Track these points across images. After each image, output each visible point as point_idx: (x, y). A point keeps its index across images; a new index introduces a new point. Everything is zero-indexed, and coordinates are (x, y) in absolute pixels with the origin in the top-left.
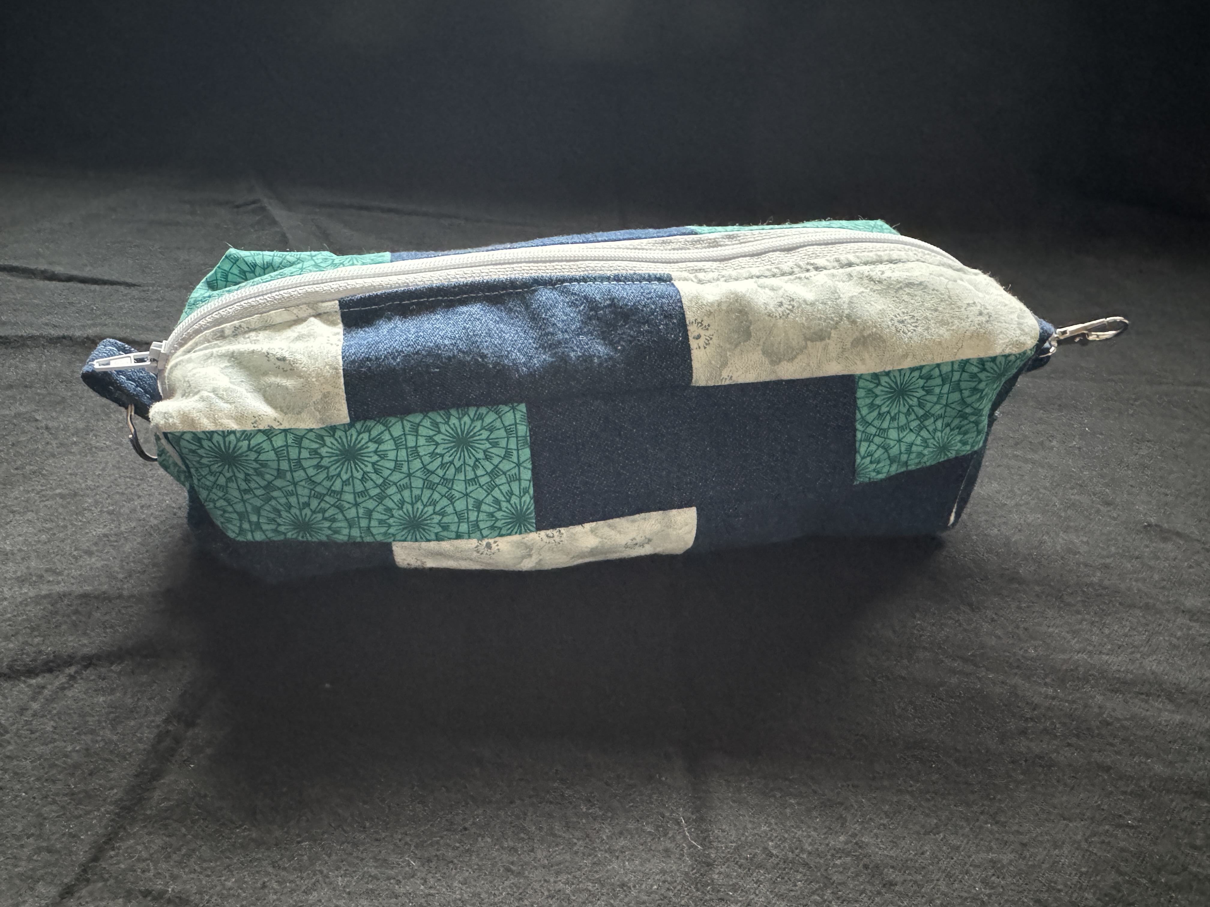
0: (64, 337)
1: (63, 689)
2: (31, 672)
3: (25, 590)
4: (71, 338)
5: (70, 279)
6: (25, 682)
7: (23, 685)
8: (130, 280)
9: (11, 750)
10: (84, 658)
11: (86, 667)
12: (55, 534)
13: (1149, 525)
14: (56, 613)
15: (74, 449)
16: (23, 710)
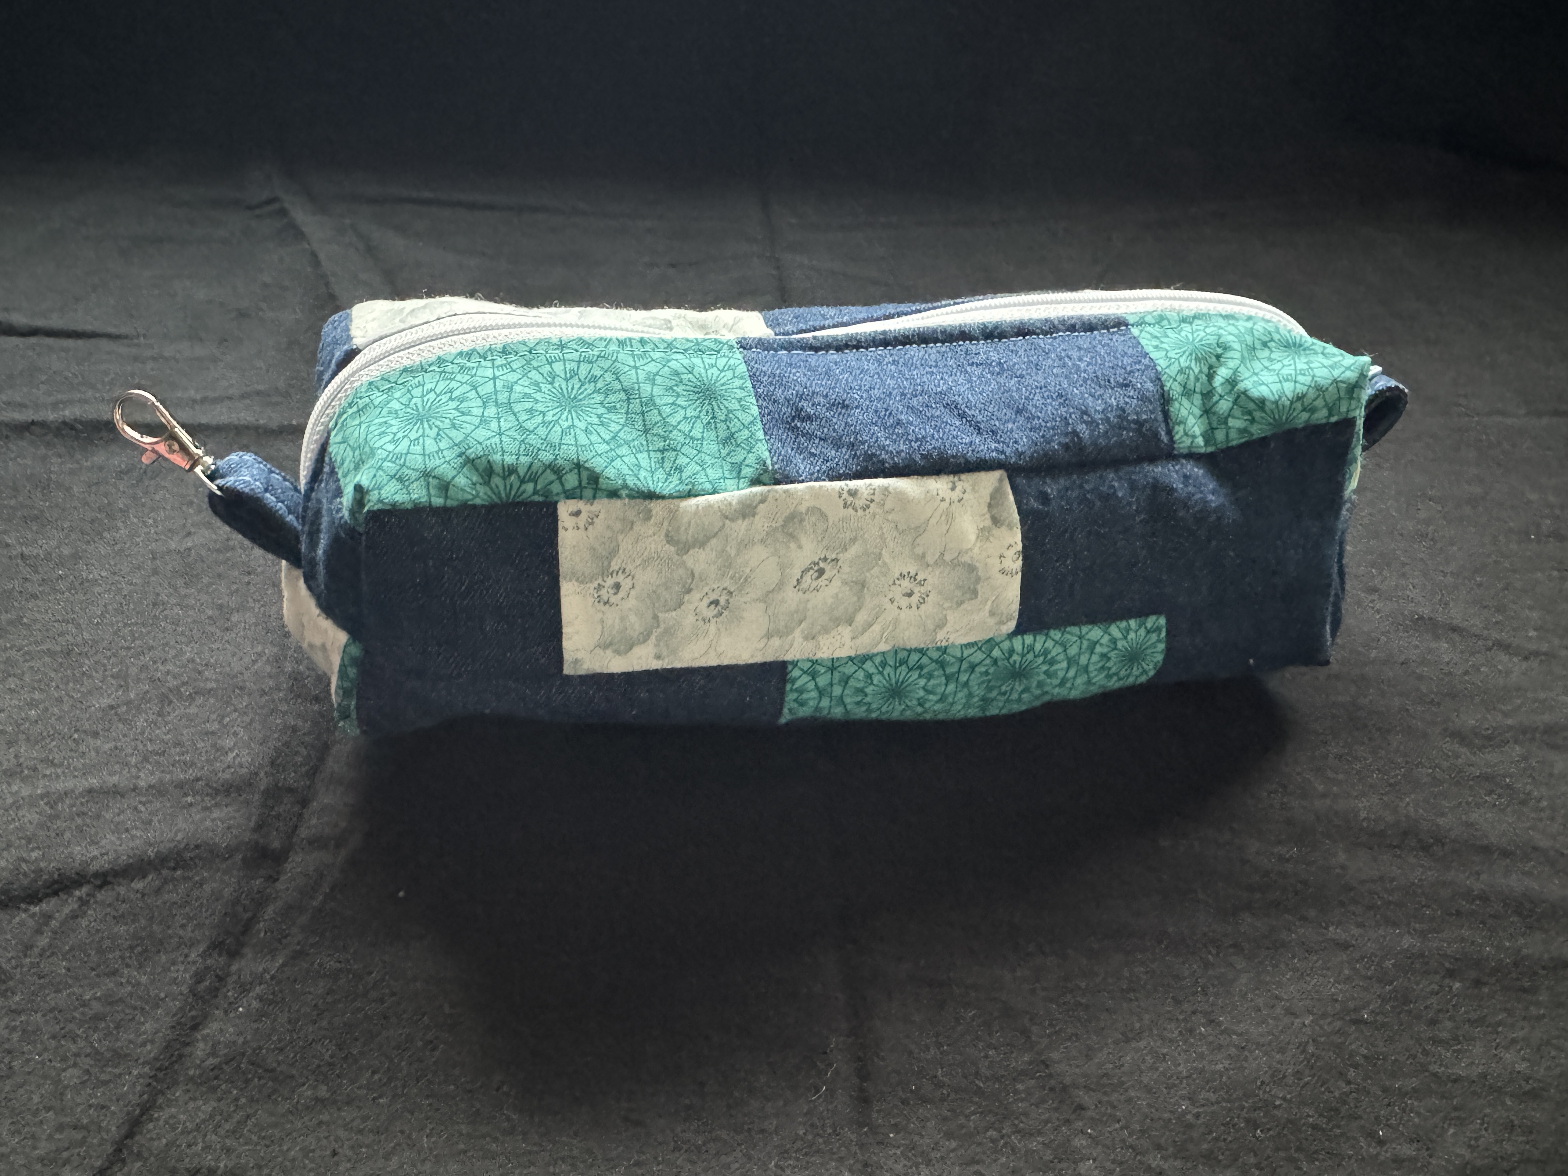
0: (33, 423)
1: (74, 916)
2: (33, 898)
3: (15, 788)
4: (43, 424)
5: (34, 332)
6: (26, 911)
7: (23, 915)
8: (112, 330)
9: (17, 1003)
10: (96, 875)
11: (100, 887)
12: (47, 709)
13: (1421, 618)
14: (57, 817)
15: (61, 586)
16: (28, 947)
